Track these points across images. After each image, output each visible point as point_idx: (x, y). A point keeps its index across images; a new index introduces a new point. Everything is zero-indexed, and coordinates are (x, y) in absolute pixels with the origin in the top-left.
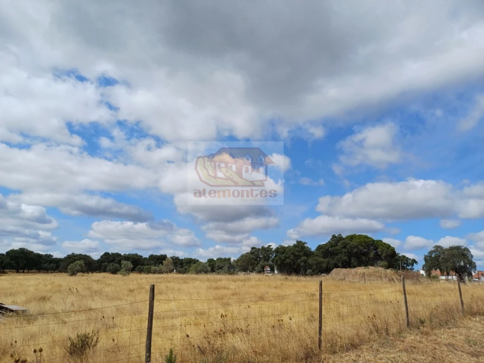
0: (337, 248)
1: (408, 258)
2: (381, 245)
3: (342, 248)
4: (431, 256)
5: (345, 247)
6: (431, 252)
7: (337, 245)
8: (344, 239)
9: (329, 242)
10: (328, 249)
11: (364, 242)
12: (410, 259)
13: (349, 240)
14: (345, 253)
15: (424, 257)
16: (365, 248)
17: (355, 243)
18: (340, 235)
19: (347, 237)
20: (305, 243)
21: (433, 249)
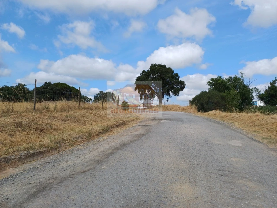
0: (47, 89)
1: (88, 98)
2: (73, 89)
3: (50, 90)
4: (97, 96)
5: (52, 89)
6: (98, 94)
7: (47, 88)
8: (52, 85)
9: (42, 86)
10: (41, 90)
11: (64, 87)
12: (89, 98)
13: (55, 86)
14: (51, 93)
15: (94, 96)
16: (64, 91)
17: (58, 87)
18: (50, 82)
19: (54, 84)
20: (24, 85)
21: (99, 93)
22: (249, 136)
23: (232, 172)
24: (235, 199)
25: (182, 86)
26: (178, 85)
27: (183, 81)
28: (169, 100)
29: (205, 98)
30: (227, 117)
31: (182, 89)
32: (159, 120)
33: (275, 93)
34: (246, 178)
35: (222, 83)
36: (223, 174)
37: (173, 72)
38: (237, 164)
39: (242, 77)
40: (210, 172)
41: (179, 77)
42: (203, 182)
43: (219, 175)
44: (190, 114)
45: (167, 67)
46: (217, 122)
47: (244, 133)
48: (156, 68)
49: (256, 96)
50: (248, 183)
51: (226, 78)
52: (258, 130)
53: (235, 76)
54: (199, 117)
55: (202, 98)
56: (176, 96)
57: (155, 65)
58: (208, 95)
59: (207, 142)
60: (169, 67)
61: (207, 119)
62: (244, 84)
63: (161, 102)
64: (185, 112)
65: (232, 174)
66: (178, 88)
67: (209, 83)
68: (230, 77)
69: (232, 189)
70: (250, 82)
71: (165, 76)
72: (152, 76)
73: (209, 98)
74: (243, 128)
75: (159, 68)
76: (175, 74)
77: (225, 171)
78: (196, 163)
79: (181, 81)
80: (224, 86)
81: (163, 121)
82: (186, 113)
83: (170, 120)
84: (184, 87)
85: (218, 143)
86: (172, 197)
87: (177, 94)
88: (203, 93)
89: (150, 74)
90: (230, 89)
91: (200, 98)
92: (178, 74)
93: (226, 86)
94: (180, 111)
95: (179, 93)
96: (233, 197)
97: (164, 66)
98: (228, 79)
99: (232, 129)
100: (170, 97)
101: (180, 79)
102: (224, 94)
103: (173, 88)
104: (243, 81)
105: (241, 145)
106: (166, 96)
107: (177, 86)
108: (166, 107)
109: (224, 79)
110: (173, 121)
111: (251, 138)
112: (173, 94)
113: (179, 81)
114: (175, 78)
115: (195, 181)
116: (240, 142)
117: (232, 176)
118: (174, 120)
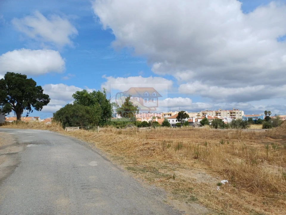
22: (103, 155)
23: (89, 186)
24: (89, 199)
25: (46, 100)
26: (42, 99)
27: (47, 95)
28: (29, 115)
29: (70, 111)
30: (90, 136)
31: (46, 103)
32: (23, 145)
33: (128, 108)
34: (96, 187)
35: (87, 96)
36: (83, 188)
37: (35, 84)
38: (92, 180)
39: (105, 92)
40: (77, 188)
41: (43, 90)
42: (73, 195)
43: (82, 189)
44: (56, 133)
45: (28, 78)
46: (81, 142)
47: (100, 153)
48: (13, 78)
49: (115, 110)
50: (96, 190)
51: (90, 92)
52: (110, 150)
53: (99, 91)
54: (65, 137)
55: (67, 112)
56: (38, 111)
57: (12, 74)
58: (73, 108)
59: (74, 166)
60: (30, 78)
61: (73, 140)
62: (106, 99)
63: (19, 117)
64: (51, 130)
65: (89, 187)
66: (41, 102)
67: (75, 96)
68: (94, 92)
69: (88, 195)
70: (111, 98)
71: (25, 88)
72: (7, 86)
73: (74, 111)
74: (100, 148)
75: (17, 78)
76: (37, 86)
77: (85, 186)
78: (68, 184)
79: (44, 94)
80: (89, 99)
81: (29, 146)
82: (52, 132)
83: (37, 143)
84: (48, 102)
85: (82, 165)
86: (57, 207)
87: (40, 109)
88: (68, 106)
89: (5, 84)
90: (94, 103)
91: (66, 111)
92: (42, 87)
93: (90, 100)
94: (44, 128)
95: (42, 108)
96: (88, 199)
97: (25, 77)
98: (92, 93)
99: (92, 150)
100: (31, 111)
101: (44, 93)
102: (89, 108)
103: (35, 101)
104: (105, 96)
105: (96, 165)
106: (26, 110)
107: (40, 100)
108: (26, 123)
109: (89, 93)
110: (40, 145)
111: (103, 157)
112: (35, 108)
113: (42, 95)
114: (39, 91)
115: (68, 196)
116: (96, 162)
117: (89, 188)
118: (41, 143)
